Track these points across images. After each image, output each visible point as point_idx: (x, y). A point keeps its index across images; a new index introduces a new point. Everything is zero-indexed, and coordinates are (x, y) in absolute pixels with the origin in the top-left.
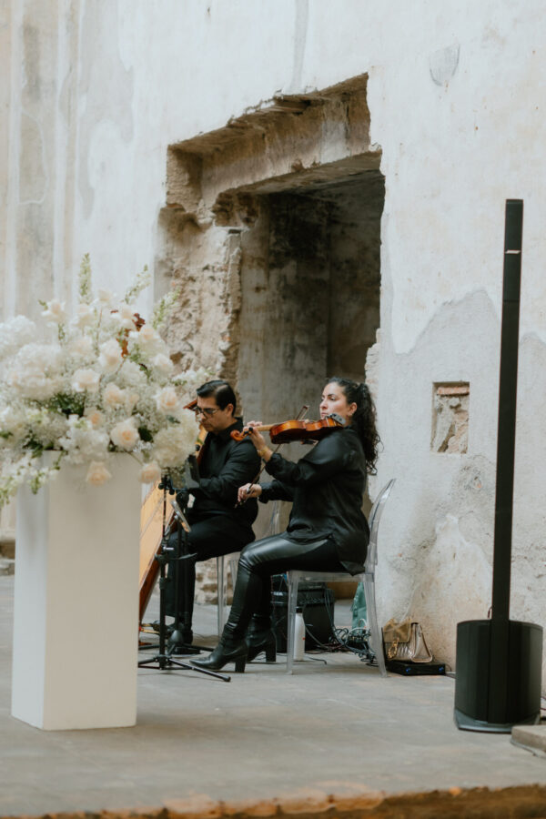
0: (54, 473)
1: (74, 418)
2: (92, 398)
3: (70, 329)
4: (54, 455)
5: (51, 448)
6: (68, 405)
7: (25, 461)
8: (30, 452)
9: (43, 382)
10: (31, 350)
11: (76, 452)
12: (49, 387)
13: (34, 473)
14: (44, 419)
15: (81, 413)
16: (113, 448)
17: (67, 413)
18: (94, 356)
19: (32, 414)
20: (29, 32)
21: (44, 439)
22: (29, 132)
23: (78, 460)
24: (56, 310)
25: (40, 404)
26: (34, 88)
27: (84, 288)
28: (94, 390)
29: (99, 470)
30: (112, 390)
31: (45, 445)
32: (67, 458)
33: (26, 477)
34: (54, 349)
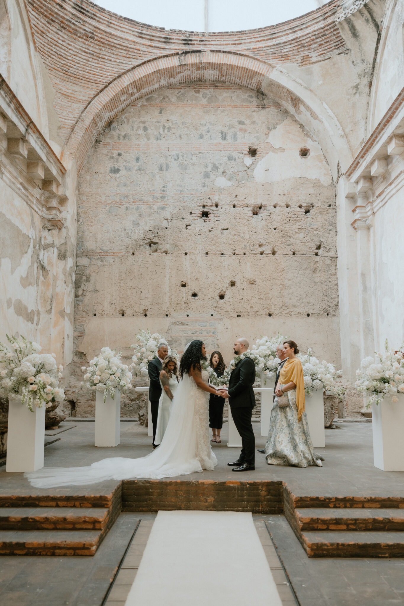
0: (382, 399)
1: (387, 384)
2: (392, 378)
3: (384, 359)
4: (382, 394)
5: (381, 392)
6: (385, 380)
7: (374, 396)
8: (375, 393)
9: (377, 374)
10: (373, 366)
11: (388, 393)
12: (379, 376)
13: (377, 400)
14: (378, 385)
15: (389, 383)
16: (398, 392)
17: (385, 383)
18: (391, 367)
19: (375, 383)
20: (363, 275)
21: (379, 390)
22: (365, 301)
23: (389, 396)
24: (379, 355)
25: (377, 380)
26: (365, 289)
27: (387, 348)
28: (392, 376)
29: (395, 398)
30: (397, 376)
31: (379, 391)
32: (386, 395)
33: (375, 400)
34: (380, 366)
